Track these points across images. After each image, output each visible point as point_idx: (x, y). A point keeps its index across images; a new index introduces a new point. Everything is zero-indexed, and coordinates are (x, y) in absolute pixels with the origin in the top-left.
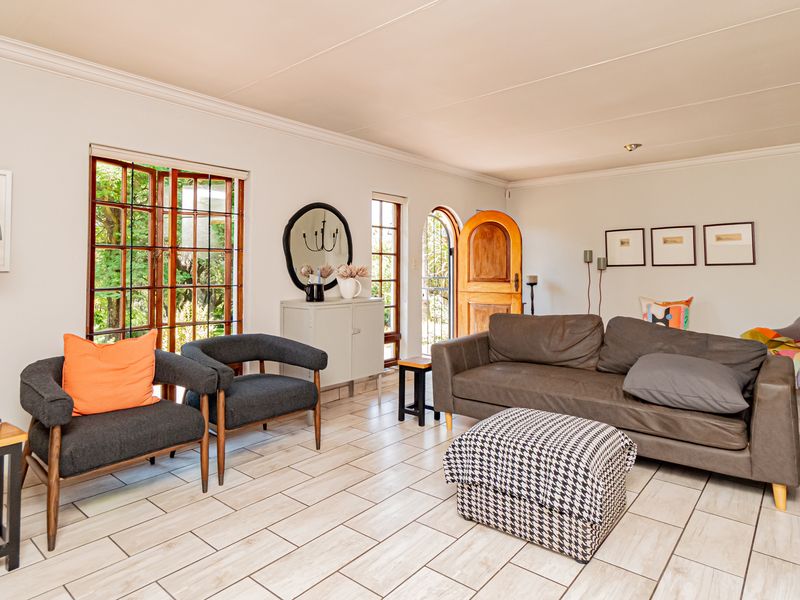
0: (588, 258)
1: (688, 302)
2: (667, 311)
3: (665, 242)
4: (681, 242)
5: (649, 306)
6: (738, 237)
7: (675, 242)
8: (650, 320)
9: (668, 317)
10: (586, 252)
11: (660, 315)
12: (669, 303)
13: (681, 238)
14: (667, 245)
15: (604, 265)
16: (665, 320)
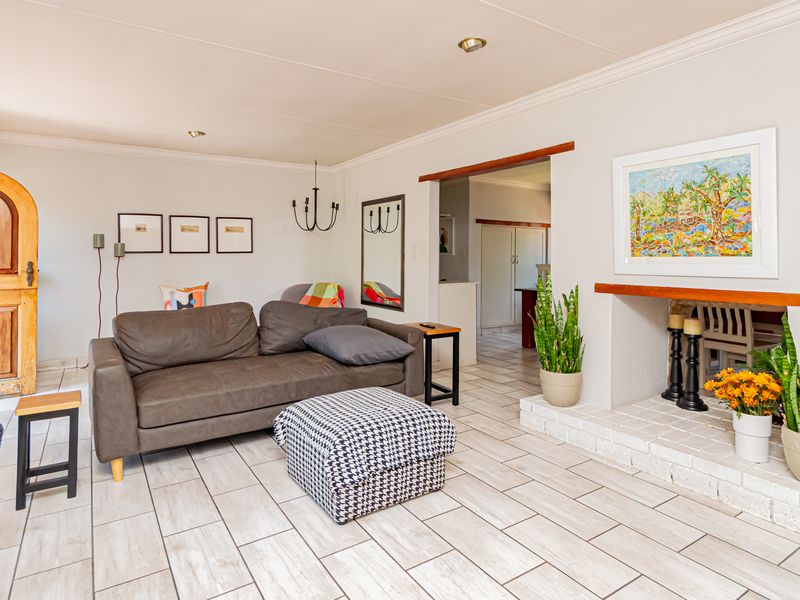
0: (99, 243)
1: (206, 287)
2: (191, 297)
3: (183, 230)
4: (197, 231)
5: (172, 293)
6: (241, 230)
7: (192, 230)
8: (175, 307)
9: (192, 302)
10: (95, 236)
11: (185, 301)
12: (191, 289)
13: (197, 227)
14: (184, 233)
15: (121, 252)
16: (189, 305)
